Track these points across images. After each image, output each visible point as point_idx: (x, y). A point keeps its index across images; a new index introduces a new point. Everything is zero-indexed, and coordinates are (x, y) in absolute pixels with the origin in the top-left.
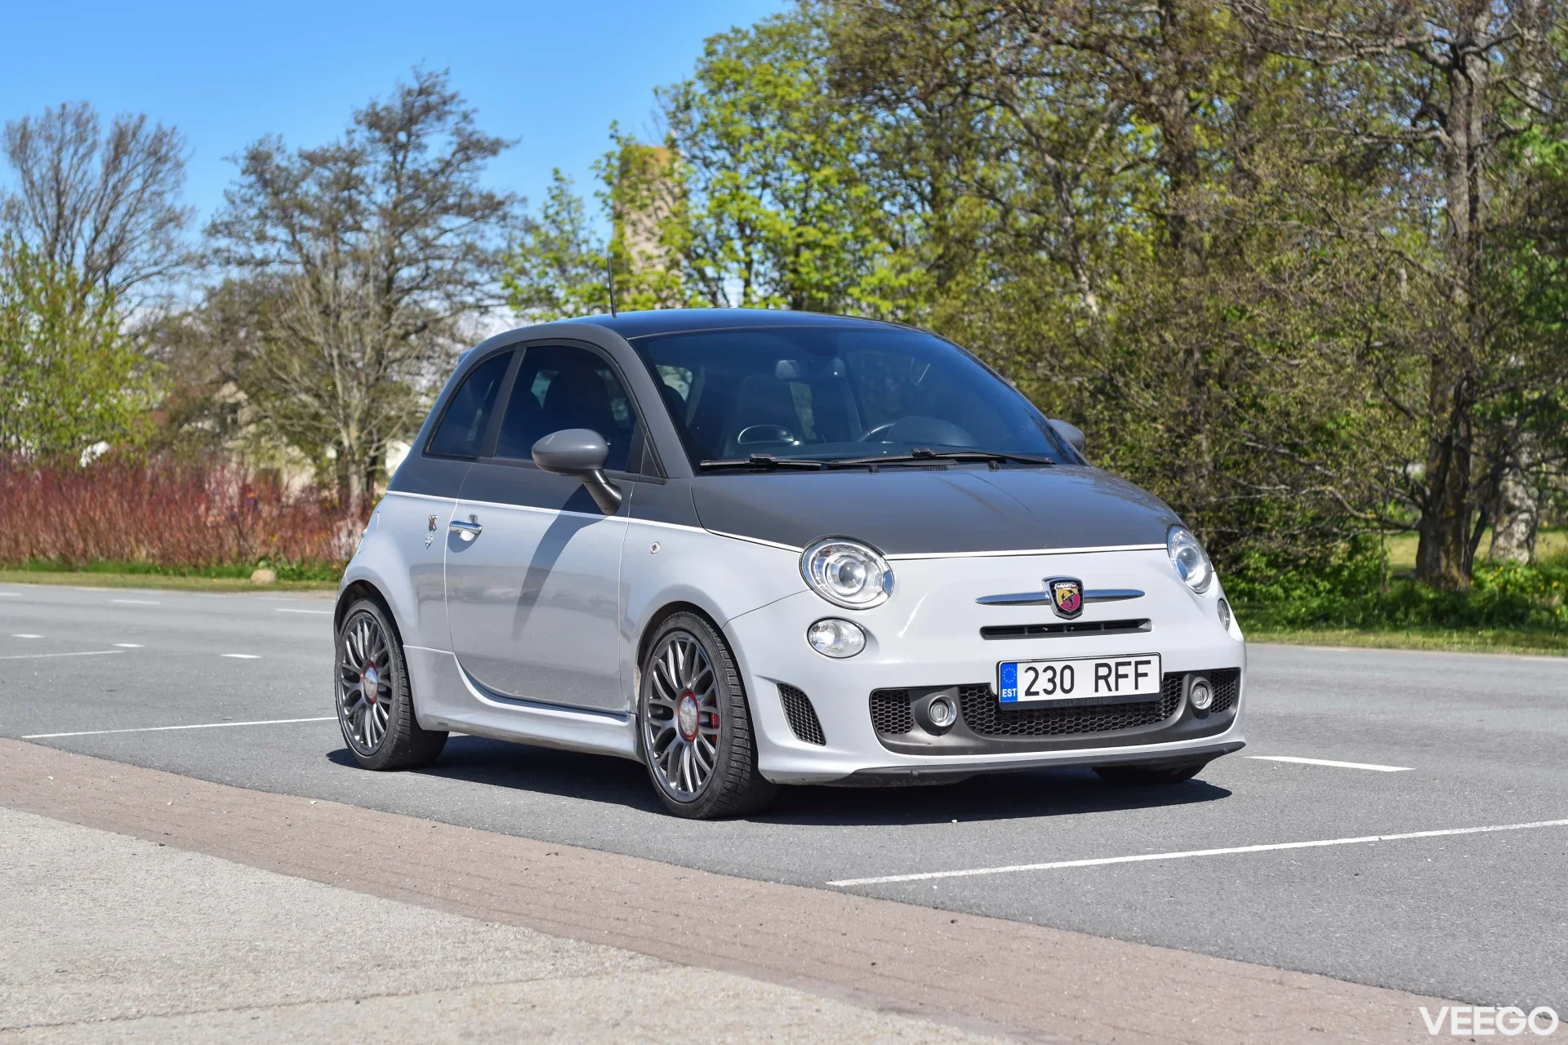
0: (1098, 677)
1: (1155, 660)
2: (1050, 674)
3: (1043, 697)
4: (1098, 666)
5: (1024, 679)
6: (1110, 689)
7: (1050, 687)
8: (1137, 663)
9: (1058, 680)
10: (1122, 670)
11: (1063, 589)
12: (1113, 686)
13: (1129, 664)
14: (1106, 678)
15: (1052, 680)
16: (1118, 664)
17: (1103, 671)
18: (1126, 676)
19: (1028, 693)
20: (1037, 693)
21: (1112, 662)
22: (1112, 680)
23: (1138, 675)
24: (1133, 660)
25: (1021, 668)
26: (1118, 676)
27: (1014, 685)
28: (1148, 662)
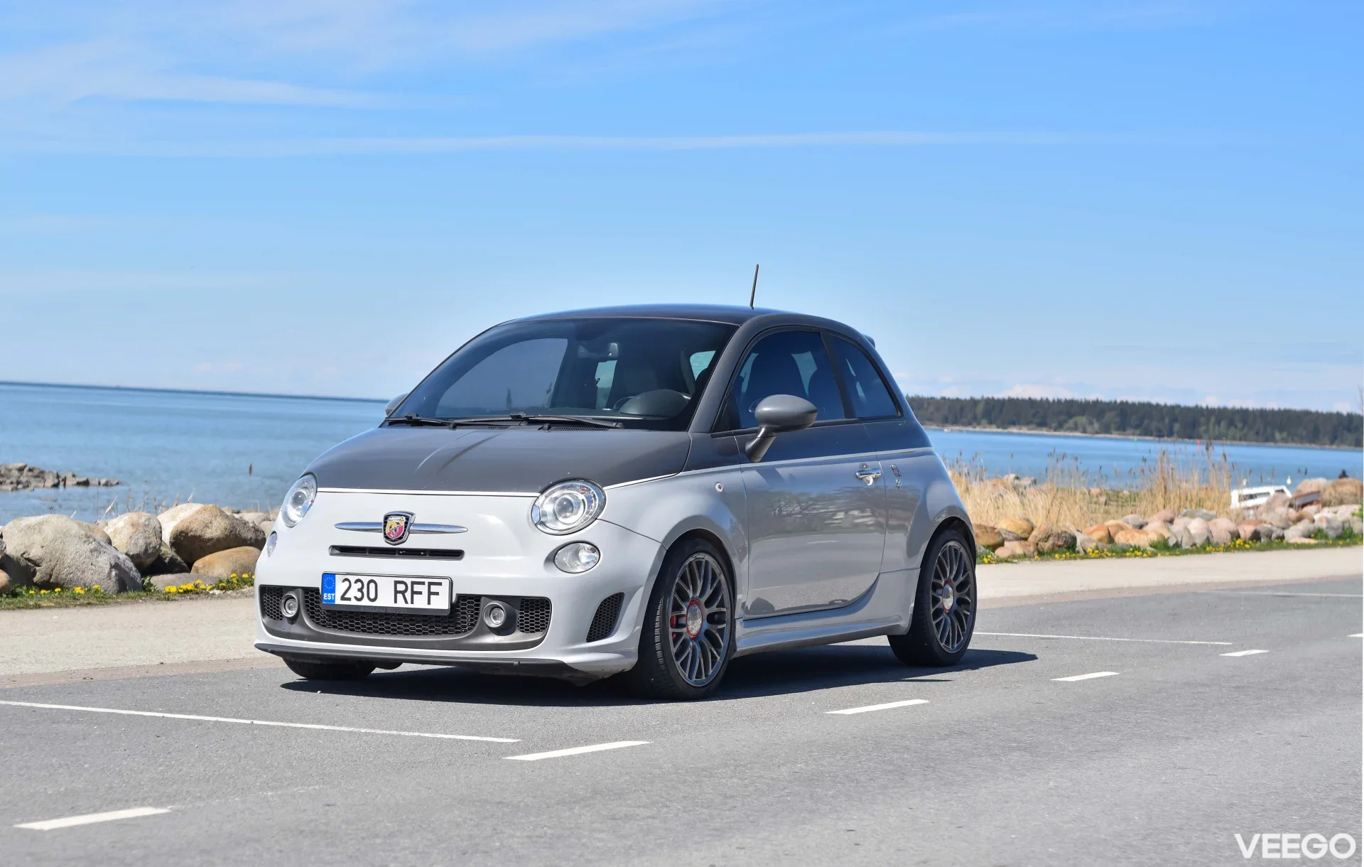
0: (396, 592)
1: (446, 583)
2: (359, 585)
3: (354, 602)
4: (396, 583)
5: (340, 587)
6: (406, 602)
7: (359, 595)
8: (430, 584)
9: (365, 590)
10: (417, 588)
11: (393, 521)
12: (409, 600)
13: (423, 583)
14: (403, 593)
15: (360, 590)
16: (413, 583)
17: (401, 587)
18: (420, 593)
19: (343, 598)
20: (349, 599)
21: (409, 581)
22: (408, 595)
23: (430, 593)
24: (427, 581)
25: (339, 579)
26: (413, 593)
27: (333, 591)
28: (440, 584)
